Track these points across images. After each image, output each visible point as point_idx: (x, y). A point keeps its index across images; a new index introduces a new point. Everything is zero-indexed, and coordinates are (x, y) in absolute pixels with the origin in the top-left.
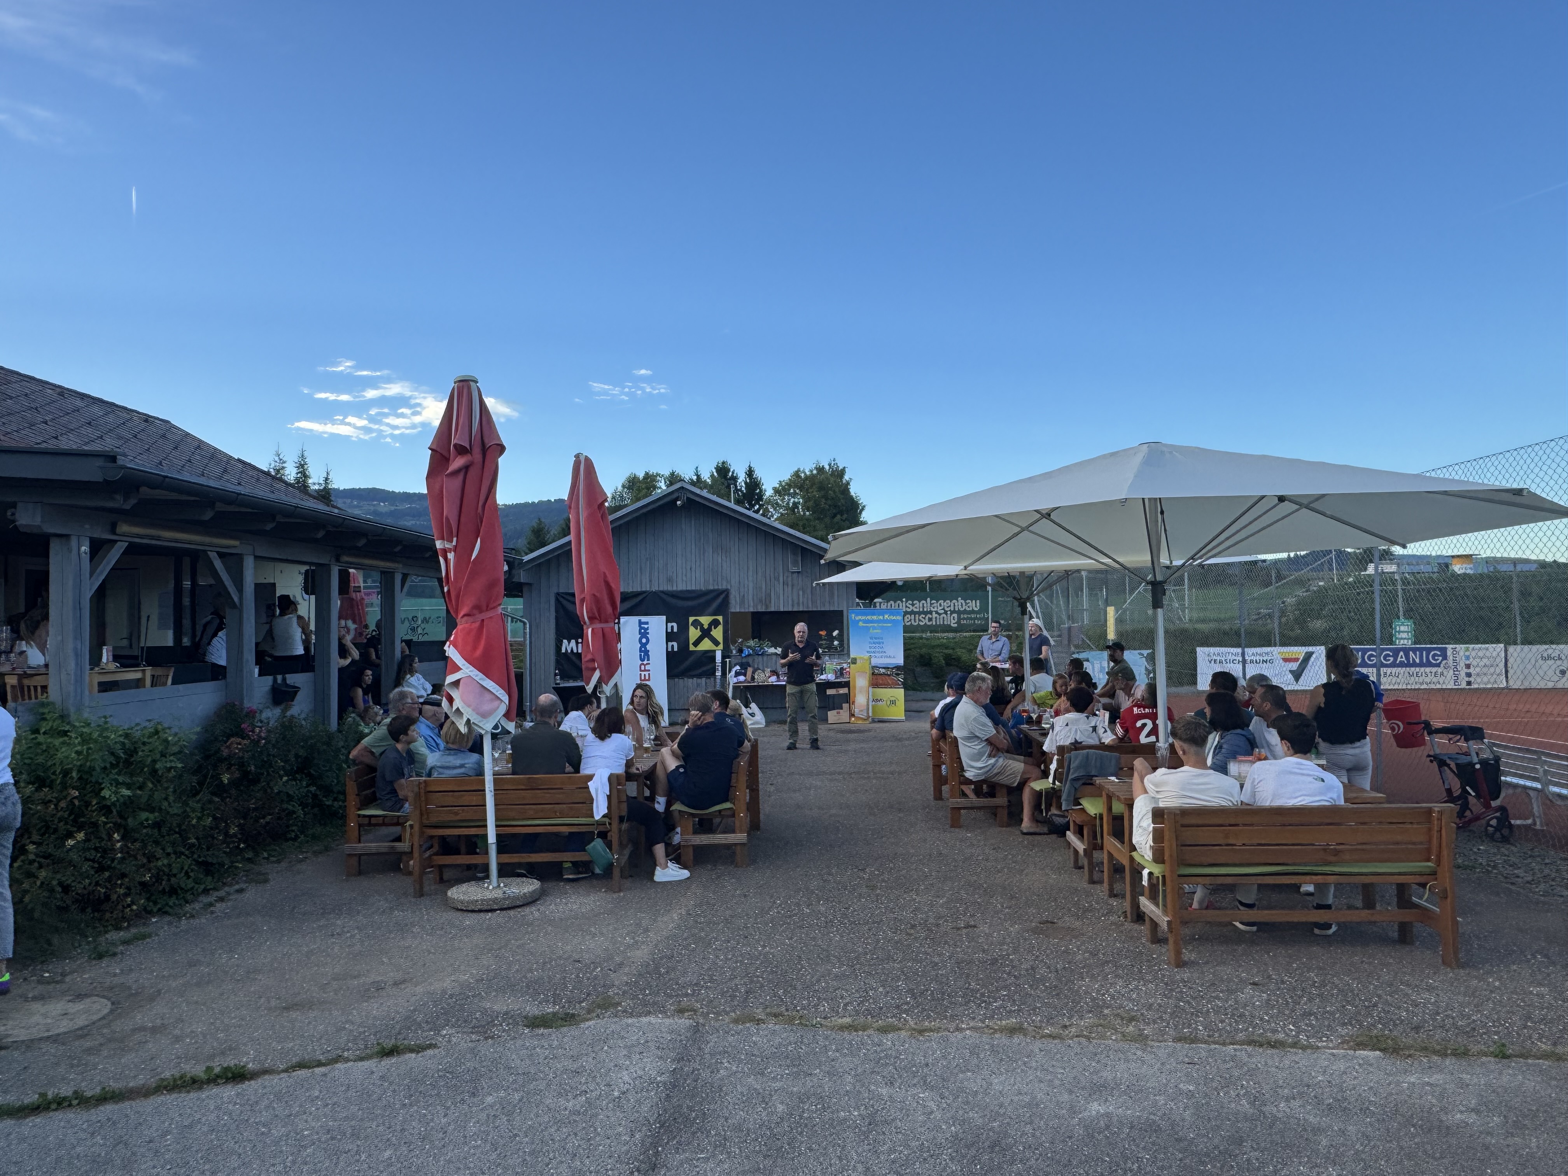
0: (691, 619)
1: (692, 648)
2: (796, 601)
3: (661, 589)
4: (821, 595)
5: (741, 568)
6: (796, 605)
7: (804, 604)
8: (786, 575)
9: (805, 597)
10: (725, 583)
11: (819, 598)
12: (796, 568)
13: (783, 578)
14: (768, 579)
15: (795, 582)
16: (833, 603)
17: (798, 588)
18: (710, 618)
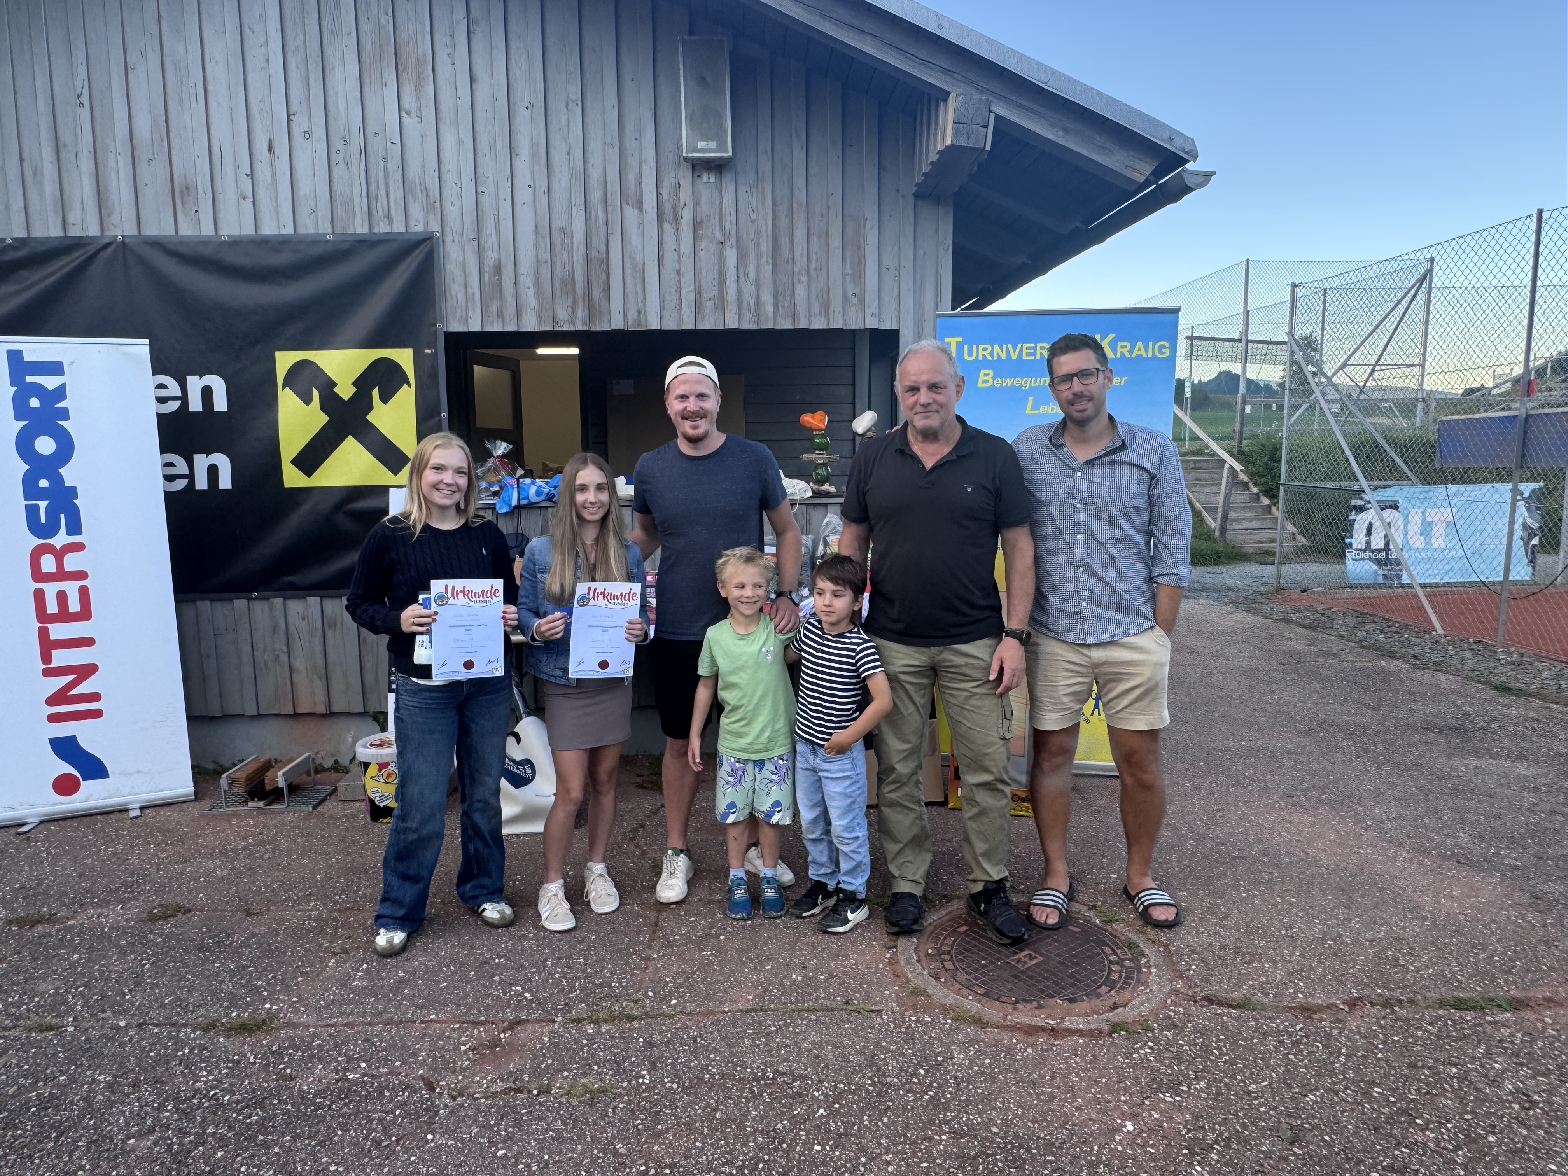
0: (285, 360)
1: (293, 477)
2: (710, 290)
3: (151, 230)
4: (813, 266)
5: (483, 148)
6: (709, 305)
7: (745, 305)
8: (669, 181)
9: (747, 275)
10: (416, 211)
11: (804, 279)
12: (713, 144)
13: (659, 194)
14: (596, 196)
15: (705, 208)
16: (862, 301)
17: (719, 236)
18: (369, 356)
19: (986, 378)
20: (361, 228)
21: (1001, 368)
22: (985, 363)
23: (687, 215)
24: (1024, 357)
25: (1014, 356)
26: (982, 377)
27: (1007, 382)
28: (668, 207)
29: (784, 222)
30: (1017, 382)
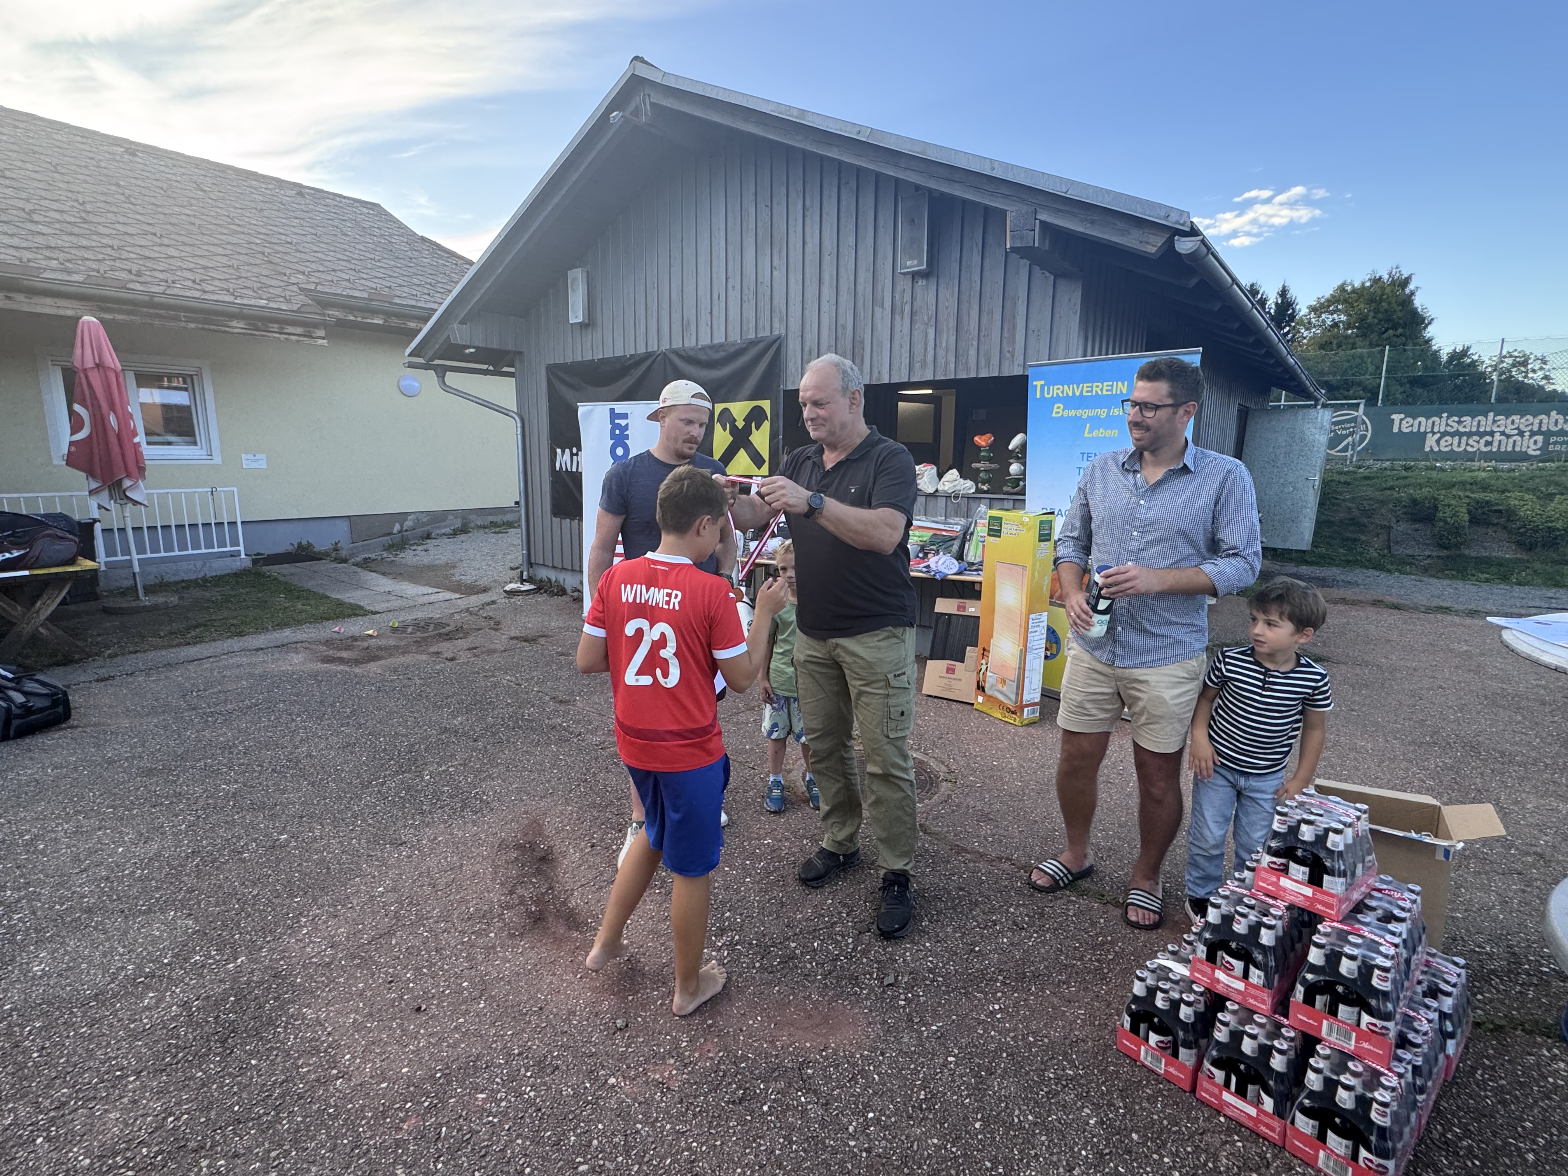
0: (719, 408)
2: (918, 356)
4: (982, 334)
5: (807, 282)
6: (918, 365)
7: (939, 364)
8: (899, 289)
9: (941, 343)
10: (776, 324)
11: (975, 343)
12: (915, 262)
13: (893, 297)
14: (860, 304)
15: (918, 303)
16: (1013, 356)
17: (925, 318)
18: (749, 405)
19: (1058, 410)
20: (752, 336)
21: (1069, 402)
22: (1057, 399)
23: (907, 308)
24: (1085, 394)
25: (1077, 394)
26: (1055, 410)
27: (1072, 413)
28: (898, 304)
29: (965, 306)
30: (1079, 412)
